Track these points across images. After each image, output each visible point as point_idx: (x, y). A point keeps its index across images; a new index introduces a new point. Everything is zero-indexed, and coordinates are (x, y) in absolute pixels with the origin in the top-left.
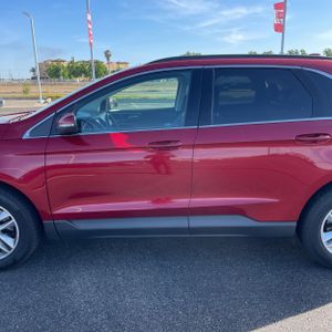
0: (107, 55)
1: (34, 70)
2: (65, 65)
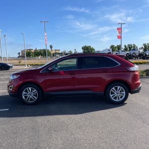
0: (51, 47)
1: (19, 54)
2: (33, 51)
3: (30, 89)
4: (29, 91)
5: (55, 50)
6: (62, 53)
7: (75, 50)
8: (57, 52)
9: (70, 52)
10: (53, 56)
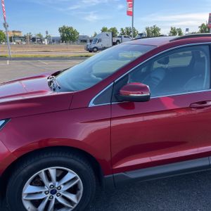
0: (6, 26)
3: (52, 171)
4: (50, 179)
5: (13, 31)
6: (25, 37)
7: (47, 33)
8: (17, 34)
9: (39, 35)
10: (11, 41)
